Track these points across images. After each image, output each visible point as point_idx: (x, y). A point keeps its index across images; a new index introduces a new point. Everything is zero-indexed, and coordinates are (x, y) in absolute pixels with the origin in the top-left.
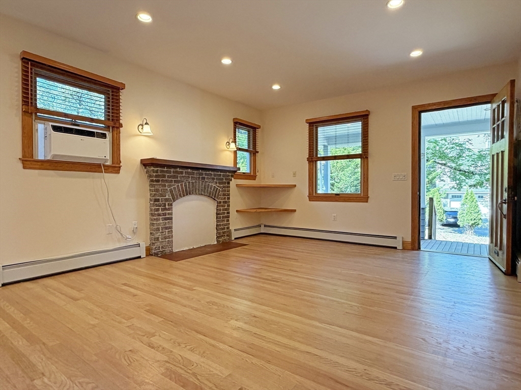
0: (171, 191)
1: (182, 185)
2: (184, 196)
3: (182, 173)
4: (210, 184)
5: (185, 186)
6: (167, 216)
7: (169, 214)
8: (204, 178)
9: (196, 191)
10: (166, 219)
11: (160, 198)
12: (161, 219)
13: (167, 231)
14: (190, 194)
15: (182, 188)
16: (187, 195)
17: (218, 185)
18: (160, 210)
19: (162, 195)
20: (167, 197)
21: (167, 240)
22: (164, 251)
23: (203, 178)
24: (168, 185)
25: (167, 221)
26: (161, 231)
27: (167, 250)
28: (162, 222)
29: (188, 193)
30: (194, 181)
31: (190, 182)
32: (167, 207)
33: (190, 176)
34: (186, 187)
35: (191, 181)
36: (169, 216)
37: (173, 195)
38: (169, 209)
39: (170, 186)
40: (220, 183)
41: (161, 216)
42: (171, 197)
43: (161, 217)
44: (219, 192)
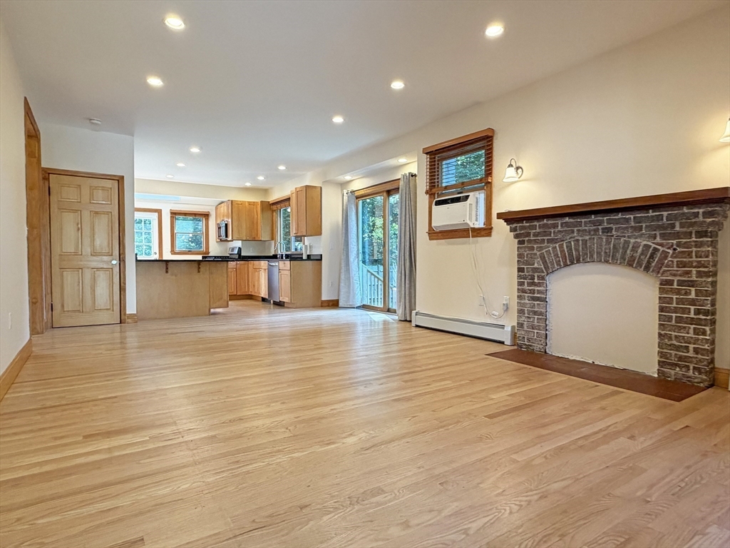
0: (542, 257)
1: (561, 246)
2: (566, 265)
3: (555, 226)
4: (632, 241)
5: (569, 248)
6: (536, 295)
7: (539, 292)
8: (610, 230)
9: (592, 256)
10: (534, 299)
11: (525, 267)
12: (526, 298)
13: (536, 317)
14: (578, 261)
15: (562, 251)
16: (572, 263)
17: (658, 240)
18: (526, 284)
19: (527, 263)
20: (536, 265)
21: (536, 331)
22: (530, 345)
23: (608, 230)
24: (537, 247)
25: (536, 303)
26: (526, 315)
27: (537, 347)
28: (527, 301)
29: (572, 260)
30: (587, 238)
31: (578, 240)
32: (536, 280)
33: (575, 229)
34: (571, 249)
35: (580, 238)
36: (538, 295)
37: (545, 262)
38: (539, 285)
39: (541, 249)
40: (663, 236)
41: (526, 293)
42: (542, 267)
43: (526, 295)
44: (666, 257)
